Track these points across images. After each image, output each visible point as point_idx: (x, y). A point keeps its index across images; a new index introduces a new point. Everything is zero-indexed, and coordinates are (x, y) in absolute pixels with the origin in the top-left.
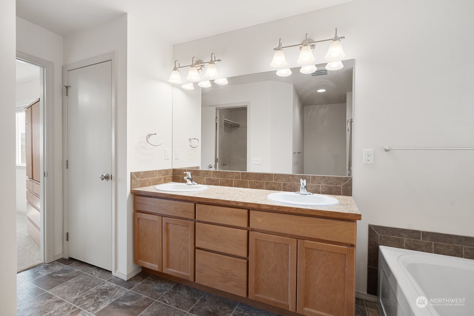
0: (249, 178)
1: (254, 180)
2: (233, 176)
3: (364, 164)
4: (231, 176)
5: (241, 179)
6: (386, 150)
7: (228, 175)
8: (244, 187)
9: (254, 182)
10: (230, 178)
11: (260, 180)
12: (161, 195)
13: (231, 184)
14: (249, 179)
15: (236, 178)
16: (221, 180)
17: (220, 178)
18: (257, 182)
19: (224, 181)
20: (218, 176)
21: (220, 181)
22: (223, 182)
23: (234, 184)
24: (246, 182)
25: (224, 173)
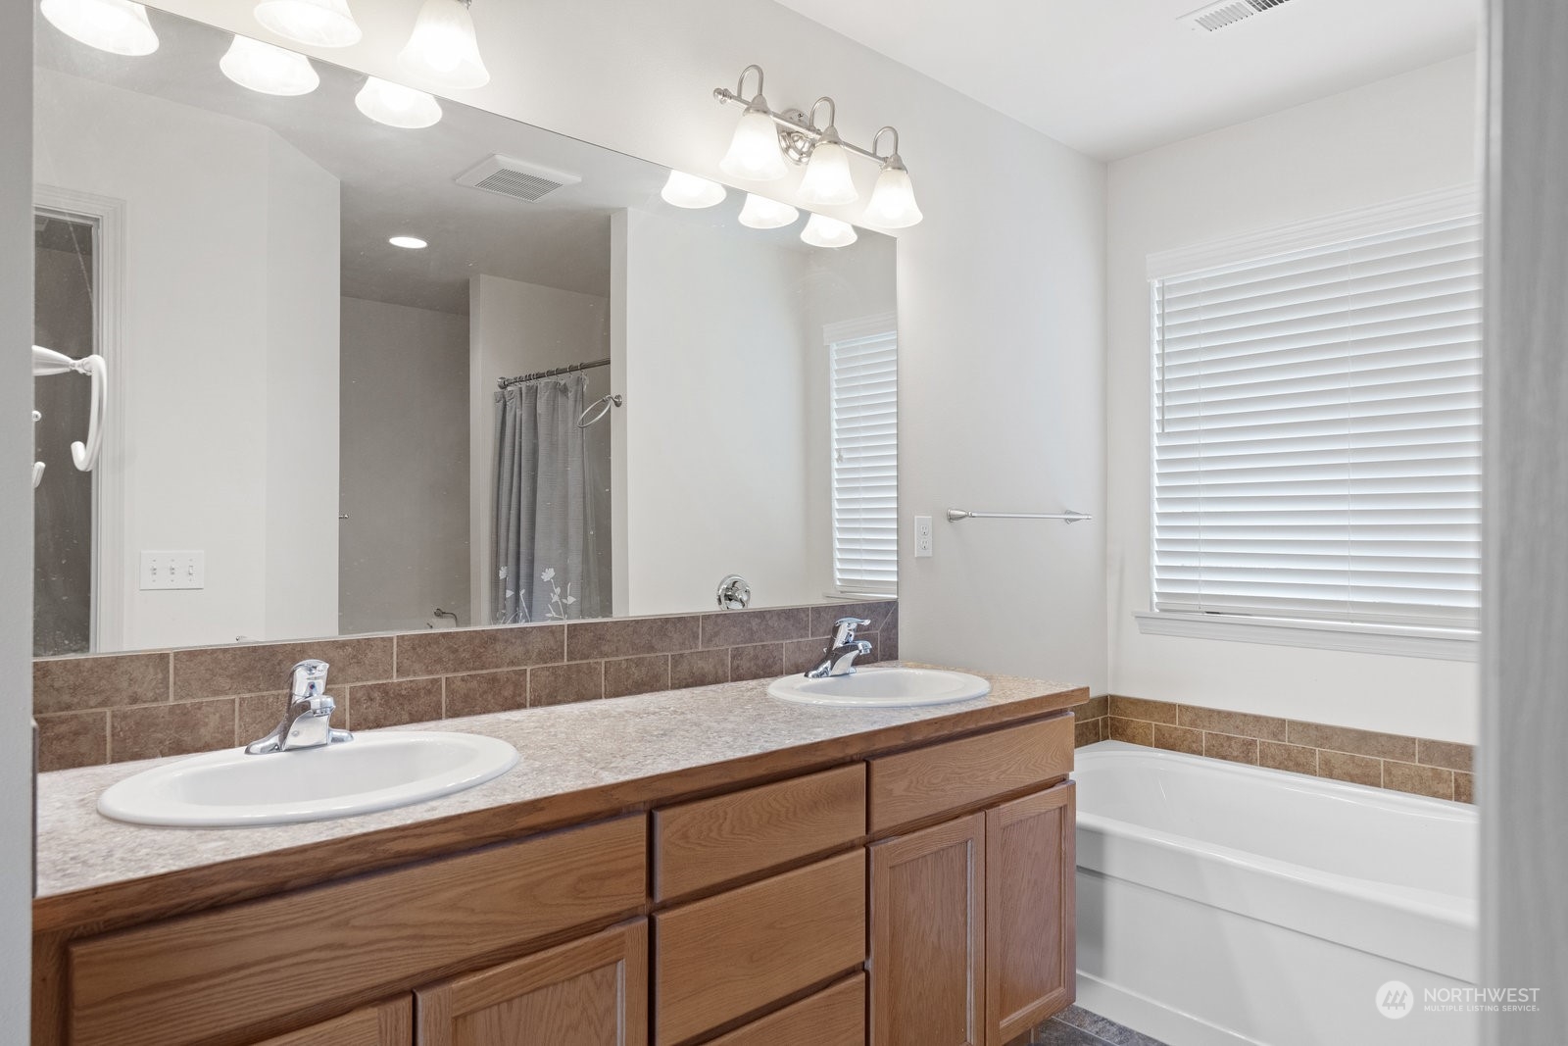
0: (605, 648)
1: (625, 654)
2: (528, 651)
3: (917, 558)
4: (518, 650)
5: (566, 662)
6: (951, 518)
7: (499, 647)
8: (581, 697)
9: (624, 666)
10: (512, 663)
11: (651, 649)
12: (421, 836)
13: (513, 697)
14: (603, 655)
15: (542, 657)
16: (458, 683)
17: (446, 670)
18: (639, 663)
19: (474, 684)
20: (439, 661)
21: (451, 691)
22: (466, 696)
23: (533, 690)
24: (592, 671)
25: (477, 641)
